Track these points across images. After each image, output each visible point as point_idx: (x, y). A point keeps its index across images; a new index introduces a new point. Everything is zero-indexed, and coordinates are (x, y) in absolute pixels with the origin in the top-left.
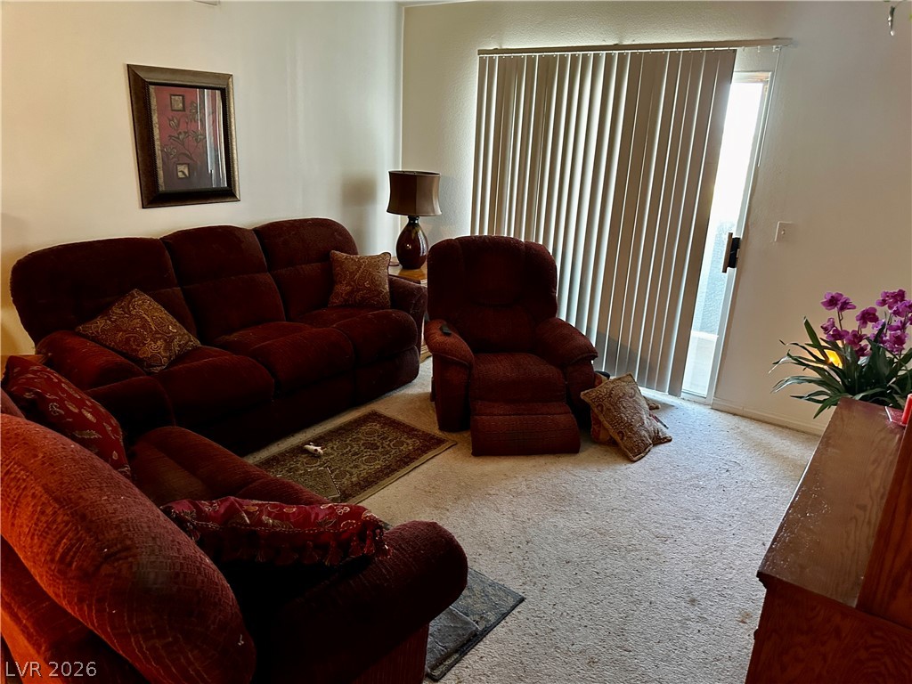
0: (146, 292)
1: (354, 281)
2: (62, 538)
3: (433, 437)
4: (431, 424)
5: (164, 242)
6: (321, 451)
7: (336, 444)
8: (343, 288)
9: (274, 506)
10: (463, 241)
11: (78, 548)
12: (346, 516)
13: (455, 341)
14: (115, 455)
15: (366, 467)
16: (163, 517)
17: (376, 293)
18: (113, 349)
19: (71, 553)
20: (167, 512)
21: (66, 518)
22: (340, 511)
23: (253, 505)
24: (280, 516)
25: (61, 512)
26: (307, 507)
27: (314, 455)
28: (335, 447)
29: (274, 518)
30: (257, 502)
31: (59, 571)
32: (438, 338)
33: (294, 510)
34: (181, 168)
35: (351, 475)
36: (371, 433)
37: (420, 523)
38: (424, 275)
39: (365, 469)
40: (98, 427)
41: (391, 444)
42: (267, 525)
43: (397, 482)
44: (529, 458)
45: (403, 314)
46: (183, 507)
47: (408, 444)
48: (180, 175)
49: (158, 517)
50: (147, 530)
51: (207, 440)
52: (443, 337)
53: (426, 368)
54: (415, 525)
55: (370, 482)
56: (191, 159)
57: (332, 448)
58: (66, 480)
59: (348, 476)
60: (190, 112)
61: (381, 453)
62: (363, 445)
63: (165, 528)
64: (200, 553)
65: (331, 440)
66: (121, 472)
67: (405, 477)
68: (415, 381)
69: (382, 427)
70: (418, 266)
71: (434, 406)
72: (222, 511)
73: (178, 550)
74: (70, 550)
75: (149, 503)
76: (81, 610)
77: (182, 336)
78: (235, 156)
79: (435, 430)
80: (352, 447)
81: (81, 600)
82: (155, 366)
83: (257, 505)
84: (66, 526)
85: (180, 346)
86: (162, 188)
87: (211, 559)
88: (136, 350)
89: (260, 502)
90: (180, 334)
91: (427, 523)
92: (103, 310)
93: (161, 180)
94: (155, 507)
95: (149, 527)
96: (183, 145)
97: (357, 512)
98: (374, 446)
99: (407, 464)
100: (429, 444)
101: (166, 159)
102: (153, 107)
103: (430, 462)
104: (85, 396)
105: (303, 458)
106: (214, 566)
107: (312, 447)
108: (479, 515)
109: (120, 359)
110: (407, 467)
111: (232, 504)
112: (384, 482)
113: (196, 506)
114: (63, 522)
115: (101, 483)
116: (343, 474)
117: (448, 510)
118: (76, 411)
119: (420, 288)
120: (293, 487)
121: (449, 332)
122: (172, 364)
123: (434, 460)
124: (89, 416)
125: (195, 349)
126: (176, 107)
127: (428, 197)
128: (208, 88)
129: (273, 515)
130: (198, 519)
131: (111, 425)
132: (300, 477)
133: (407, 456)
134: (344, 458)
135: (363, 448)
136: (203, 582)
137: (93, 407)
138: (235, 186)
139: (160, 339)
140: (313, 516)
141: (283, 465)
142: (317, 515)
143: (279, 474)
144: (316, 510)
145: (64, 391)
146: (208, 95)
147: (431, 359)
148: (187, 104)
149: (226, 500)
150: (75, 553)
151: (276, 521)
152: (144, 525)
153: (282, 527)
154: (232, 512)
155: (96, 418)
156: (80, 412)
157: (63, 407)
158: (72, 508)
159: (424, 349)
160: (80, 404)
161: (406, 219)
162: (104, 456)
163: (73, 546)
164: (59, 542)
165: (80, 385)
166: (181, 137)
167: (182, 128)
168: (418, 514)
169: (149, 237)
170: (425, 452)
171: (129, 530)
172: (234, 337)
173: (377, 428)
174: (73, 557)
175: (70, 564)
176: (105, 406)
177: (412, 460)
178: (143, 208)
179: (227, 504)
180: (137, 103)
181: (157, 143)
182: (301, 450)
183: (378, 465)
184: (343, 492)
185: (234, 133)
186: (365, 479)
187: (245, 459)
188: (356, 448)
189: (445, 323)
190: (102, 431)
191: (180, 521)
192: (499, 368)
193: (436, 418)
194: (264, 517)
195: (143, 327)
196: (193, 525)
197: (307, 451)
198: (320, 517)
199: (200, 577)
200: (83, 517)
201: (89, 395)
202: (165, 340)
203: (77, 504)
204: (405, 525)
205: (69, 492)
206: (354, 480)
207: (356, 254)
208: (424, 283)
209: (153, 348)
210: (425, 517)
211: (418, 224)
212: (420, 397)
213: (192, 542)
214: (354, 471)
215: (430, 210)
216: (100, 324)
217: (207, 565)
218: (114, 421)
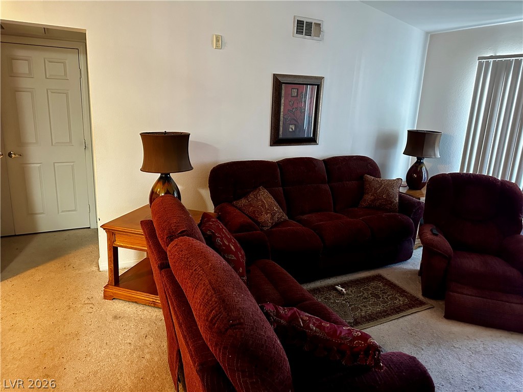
0: (266, 188)
1: (377, 194)
2: (213, 310)
3: (417, 299)
4: (416, 290)
5: (278, 164)
6: (345, 292)
7: (354, 290)
8: (369, 197)
9: (317, 320)
10: (454, 176)
11: (219, 317)
12: (358, 338)
13: (441, 241)
14: (241, 270)
15: (371, 308)
16: (260, 311)
17: (389, 202)
18: (247, 215)
19: (216, 319)
20: (262, 308)
21: (216, 300)
22: (355, 334)
23: (306, 315)
24: (319, 326)
25: (214, 295)
26: (336, 325)
27: (340, 293)
28: (353, 291)
29: (316, 327)
30: (308, 314)
31: (209, 327)
32: (429, 236)
33: (328, 325)
34: (291, 126)
35: (361, 310)
36: (376, 288)
37: (405, 355)
38: (423, 194)
39: (370, 309)
40: (235, 254)
41: (389, 298)
42: (312, 330)
43: (390, 322)
44: (488, 329)
45: (406, 217)
46: (270, 307)
47: (400, 300)
48: (290, 130)
49: (258, 310)
50: (251, 316)
51: (285, 271)
52: (432, 236)
53: (418, 254)
54: (401, 355)
55: (373, 318)
56: (297, 122)
57: (351, 291)
58: (219, 280)
59: (359, 311)
60: (299, 97)
61: (382, 302)
62: (371, 294)
63: (260, 317)
64: (275, 336)
65: (351, 286)
66: (242, 279)
67: (396, 320)
68: (409, 261)
69: (384, 286)
70: (420, 188)
71: (420, 279)
72: (289, 315)
73: (265, 332)
74: (215, 317)
75: (254, 301)
76: (216, 350)
77: (280, 213)
78: (319, 120)
79: (420, 296)
80: (364, 294)
81: (216, 345)
82: (265, 227)
83: (307, 316)
84: (216, 304)
85: (278, 218)
86: (281, 136)
87: (280, 341)
88: (258, 217)
89: (310, 315)
90: (279, 212)
91: (409, 356)
92: (245, 195)
93: (281, 132)
94: (256, 304)
95: (253, 315)
96: (294, 114)
97: (365, 337)
98: (377, 297)
99: (398, 312)
100: (414, 304)
101: (285, 122)
102: (282, 95)
103: (414, 315)
104: (232, 237)
105: (334, 293)
106: (281, 346)
107: (339, 288)
108: (445, 359)
109: (250, 220)
110: (397, 315)
111: (295, 312)
112: (381, 320)
113: (276, 309)
114: (215, 301)
115: (233, 285)
116: (356, 309)
117: (423, 349)
118: (227, 244)
119: (419, 203)
120: (327, 310)
121: (437, 233)
122: (273, 227)
123: (416, 314)
124: (232, 247)
125: (285, 221)
126: (293, 95)
127: (433, 146)
128: (310, 85)
129: (316, 325)
130: (276, 316)
131: (241, 254)
132: (331, 304)
133: (398, 308)
134: (358, 299)
135: (370, 296)
136: (275, 353)
137: (235, 243)
138: (317, 136)
139: (269, 213)
140: (338, 332)
141: (322, 294)
142: (341, 332)
143: (319, 300)
144: (341, 329)
145: (224, 233)
146: (310, 88)
147: (422, 248)
148: (299, 94)
149: (292, 309)
150: (218, 319)
151: (317, 329)
152: (250, 313)
153: (320, 334)
154: (294, 318)
155: (235, 249)
156: (229, 244)
157: (222, 241)
158: (219, 295)
159: (418, 241)
160: (229, 241)
161: (415, 159)
162: (236, 269)
163: (217, 315)
164: (211, 311)
165: (231, 231)
166: (293, 110)
167: (295, 106)
168: (402, 346)
169: (271, 161)
170: (410, 308)
171: (243, 314)
172: (305, 217)
173: (381, 285)
174: (216, 321)
175: (215, 324)
176: (240, 243)
177: (402, 311)
178: (271, 146)
179: (292, 311)
180: (275, 93)
181: (282, 113)
182: (332, 288)
183: (379, 309)
184: (355, 320)
185: (320, 108)
186: (370, 315)
187: (302, 286)
188: (366, 295)
189: (435, 227)
190: (237, 256)
191: (267, 315)
192: (472, 263)
193: (421, 287)
194: (311, 325)
195: (262, 206)
196: (273, 319)
197: (336, 290)
198: (343, 334)
199: (273, 350)
200: (224, 301)
201: (233, 236)
202: (271, 214)
203: (222, 294)
204: (393, 353)
205: (219, 286)
206: (362, 314)
207: (380, 178)
208: (423, 199)
209: (266, 217)
210: (407, 350)
211: (423, 162)
212: (412, 272)
213: (272, 328)
214: (363, 309)
215: (432, 154)
216: (243, 202)
217: (278, 344)
218: (243, 252)
